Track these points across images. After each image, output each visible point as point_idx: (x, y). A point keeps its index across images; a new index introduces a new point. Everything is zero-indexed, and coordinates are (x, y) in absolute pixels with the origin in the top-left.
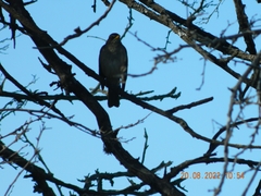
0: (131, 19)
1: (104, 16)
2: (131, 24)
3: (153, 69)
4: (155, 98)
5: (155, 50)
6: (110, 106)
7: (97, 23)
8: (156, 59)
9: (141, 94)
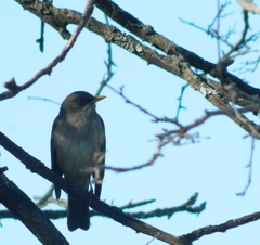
0: (110, 64)
1: (61, 58)
2: (111, 74)
3: (156, 156)
4: (159, 213)
5: (158, 120)
6: (72, 227)
7: (48, 71)
8: (161, 137)
9: (131, 206)
